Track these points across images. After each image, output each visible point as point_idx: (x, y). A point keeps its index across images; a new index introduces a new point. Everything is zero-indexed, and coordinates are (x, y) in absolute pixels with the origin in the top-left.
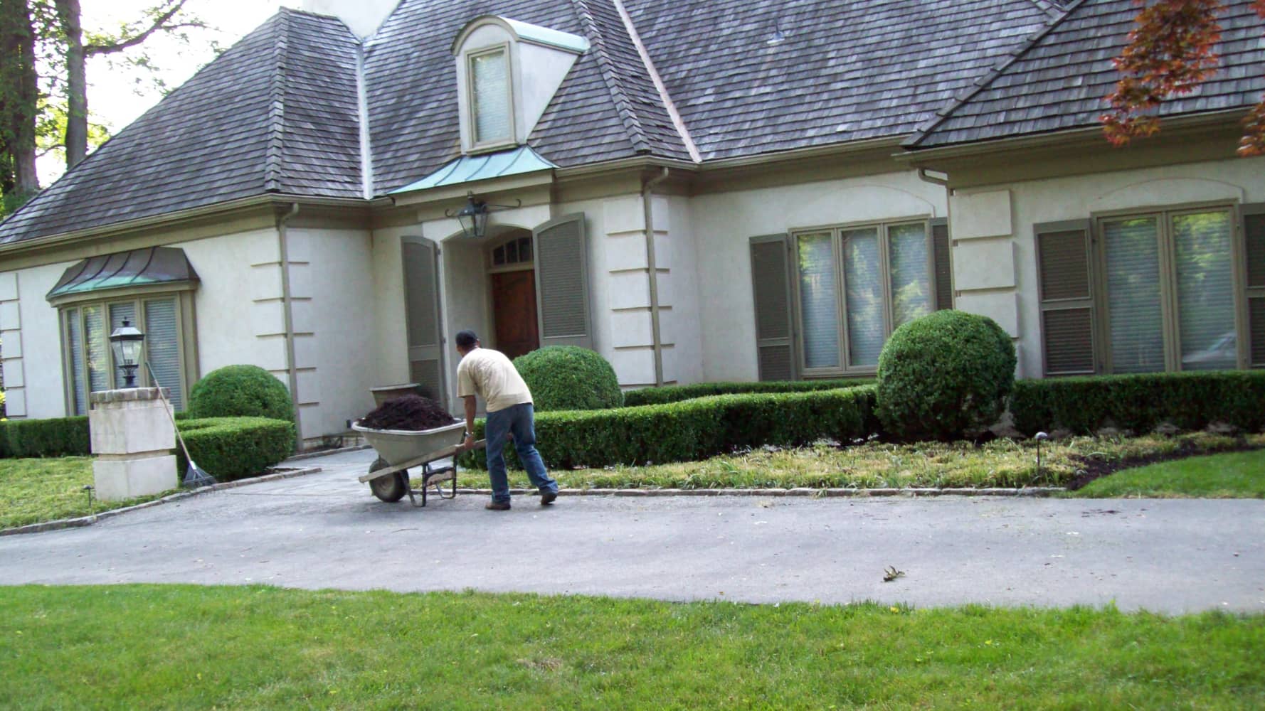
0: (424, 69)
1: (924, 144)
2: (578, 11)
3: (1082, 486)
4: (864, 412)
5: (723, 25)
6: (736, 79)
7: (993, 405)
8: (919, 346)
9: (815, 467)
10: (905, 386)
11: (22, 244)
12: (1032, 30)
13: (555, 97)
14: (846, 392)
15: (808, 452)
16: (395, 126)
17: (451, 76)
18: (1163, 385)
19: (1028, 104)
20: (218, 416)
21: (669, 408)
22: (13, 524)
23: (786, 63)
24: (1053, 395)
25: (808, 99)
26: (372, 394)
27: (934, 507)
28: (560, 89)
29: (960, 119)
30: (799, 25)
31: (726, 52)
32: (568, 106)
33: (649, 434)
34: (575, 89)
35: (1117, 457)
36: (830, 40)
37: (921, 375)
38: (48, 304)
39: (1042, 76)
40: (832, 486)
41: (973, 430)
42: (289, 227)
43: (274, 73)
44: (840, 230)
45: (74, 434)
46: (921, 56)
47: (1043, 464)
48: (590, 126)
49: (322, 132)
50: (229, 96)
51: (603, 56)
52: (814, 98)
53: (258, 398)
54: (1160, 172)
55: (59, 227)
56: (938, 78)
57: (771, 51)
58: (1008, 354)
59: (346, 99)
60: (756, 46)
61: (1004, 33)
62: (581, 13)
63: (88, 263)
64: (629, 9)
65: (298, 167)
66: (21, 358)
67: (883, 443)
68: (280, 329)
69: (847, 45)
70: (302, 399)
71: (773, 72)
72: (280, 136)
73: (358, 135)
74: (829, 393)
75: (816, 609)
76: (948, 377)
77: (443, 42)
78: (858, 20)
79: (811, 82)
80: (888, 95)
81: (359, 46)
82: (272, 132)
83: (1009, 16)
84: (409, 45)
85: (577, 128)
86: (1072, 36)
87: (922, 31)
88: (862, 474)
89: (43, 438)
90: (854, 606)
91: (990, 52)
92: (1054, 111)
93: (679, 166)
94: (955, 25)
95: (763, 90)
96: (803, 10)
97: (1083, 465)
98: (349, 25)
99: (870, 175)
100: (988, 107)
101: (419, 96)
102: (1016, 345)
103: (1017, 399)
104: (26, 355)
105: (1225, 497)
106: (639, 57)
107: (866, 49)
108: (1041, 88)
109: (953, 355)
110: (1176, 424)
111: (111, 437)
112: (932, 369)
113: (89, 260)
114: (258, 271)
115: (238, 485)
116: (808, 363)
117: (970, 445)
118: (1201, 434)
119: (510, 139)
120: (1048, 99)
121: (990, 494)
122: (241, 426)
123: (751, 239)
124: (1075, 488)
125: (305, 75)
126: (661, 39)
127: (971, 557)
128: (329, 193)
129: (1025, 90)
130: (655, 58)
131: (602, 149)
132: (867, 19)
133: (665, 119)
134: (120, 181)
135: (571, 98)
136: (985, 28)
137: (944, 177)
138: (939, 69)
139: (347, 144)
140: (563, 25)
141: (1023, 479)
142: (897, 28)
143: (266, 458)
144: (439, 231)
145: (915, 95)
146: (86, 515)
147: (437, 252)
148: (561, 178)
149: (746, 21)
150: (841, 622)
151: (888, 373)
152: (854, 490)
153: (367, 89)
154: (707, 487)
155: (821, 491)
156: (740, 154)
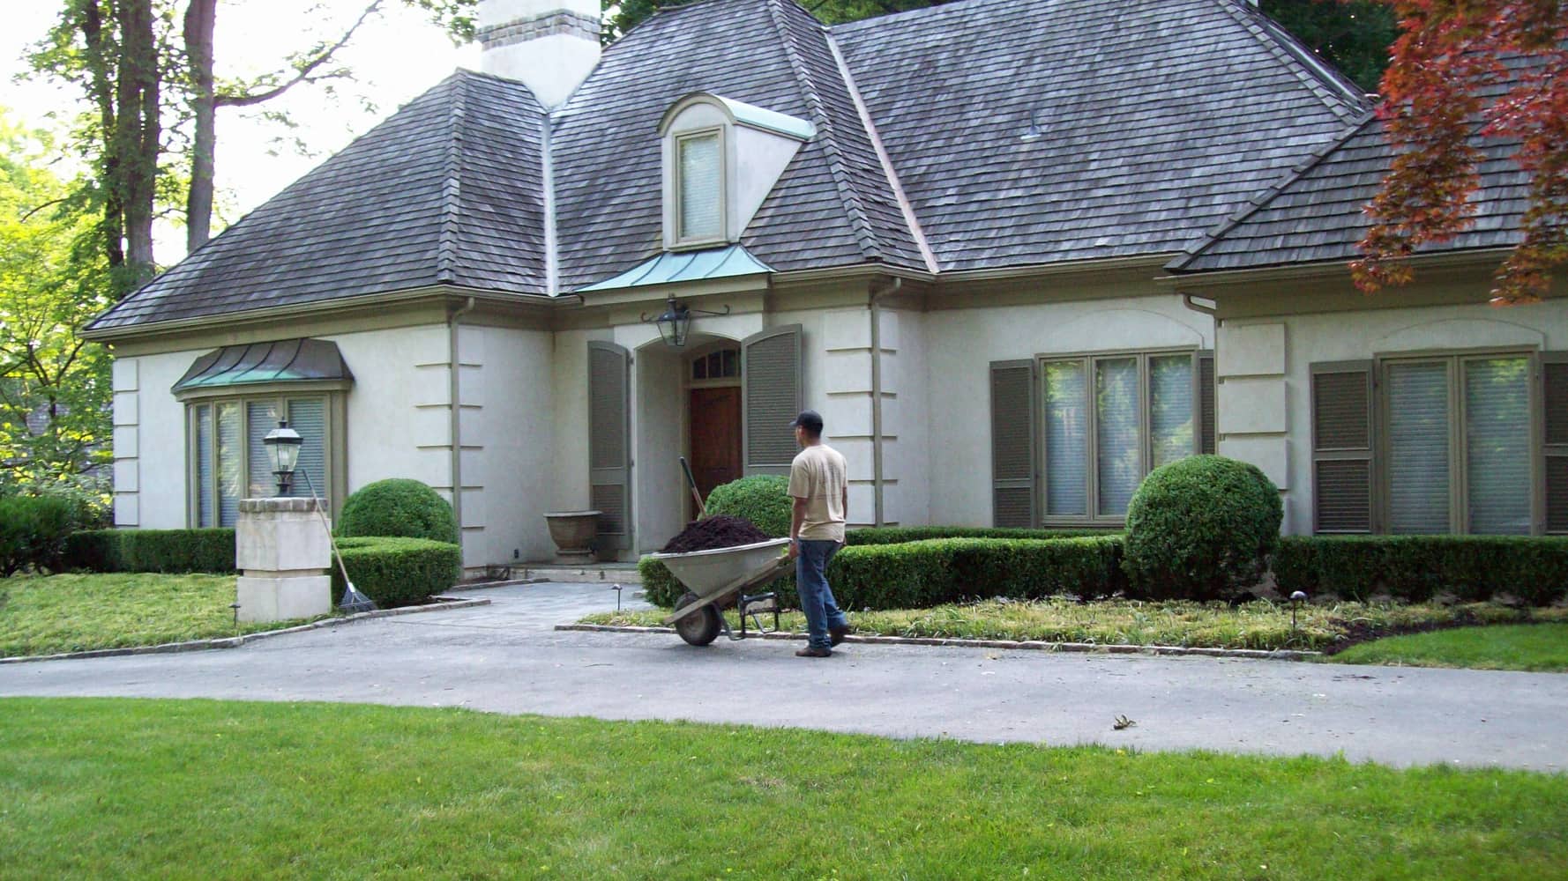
0: (622, 149)
1: (1190, 267)
2: (803, 91)
3: (1339, 651)
4: (1109, 564)
5: (971, 115)
6: (982, 179)
7: (1254, 563)
8: (1173, 493)
9: (1051, 620)
10: (1156, 537)
11: (146, 327)
12: (1323, 139)
13: (773, 190)
14: (1090, 541)
15: (1044, 605)
16: (586, 214)
17: (653, 158)
18: (1443, 549)
19: (1309, 229)
20: (374, 535)
21: (891, 548)
22: (146, 643)
23: (1041, 163)
24: (1320, 554)
25: (1064, 206)
26: (545, 520)
27: (1177, 665)
28: (779, 181)
29: (1233, 242)
30: (1057, 119)
31: (972, 146)
32: (789, 201)
33: (868, 576)
34: (796, 183)
35: (1385, 624)
36: (1095, 138)
37: (1174, 526)
38: (173, 398)
39: (1327, 197)
40: (1069, 640)
41: (1231, 590)
42: (462, 323)
43: (449, 145)
44: (1094, 359)
45: (201, 548)
46: (1198, 162)
47: (1301, 626)
48: (812, 226)
49: (502, 215)
50: (396, 168)
51: (831, 146)
52: (1072, 206)
53: (420, 517)
54: (1453, 311)
55: (193, 309)
56: (1215, 190)
57: (1025, 148)
58: (1273, 507)
59: (530, 179)
60: (1008, 142)
61: (1292, 142)
62: (807, 93)
63: (223, 353)
64: (862, 90)
65: (475, 255)
66: (137, 458)
67: (1128, 598)
68: (445, 439)
69: (1113, 145)
70: (466, 521)
71: (1026, 173)
72: (455, 219)
73: (543, 221)
74: (1072, 541)
75: (1042, 748)
76: (1204, 529)
77: (644, 118)
78: (1126, 118)
79: (1068, 187)
80: (1157, 206)
81: (546, 116)
82: (446, 214)
83: (1300, 121)
84: (605, 119)
85: (798, 228)
86: (1363, 154)
87: (1199, 134)
88: (1101, 628)
89: (165, 551)
90: (1080, 747)
91: (1275, 163)
92: (1338, 238)
93: (911, 276)
94: (1237, 129)
95: (1013, 193)
96: (1063, 102)
97: (1344, 630)
98: (534, 92)
99: (1132, 297)
100: (1264, 230)
101: (615, 179)
102: (1284, 498)
103: (1279, 558)
104: (143, 455)
105: (1492, 669)
106: (872, 147)
107: (1134, 151)
108: (1325, 211)
109: (1211, 505)
110: (1455, 593)
111: (259, 552)
112: (1187, 520)
113: (225, 348)
114: (423, 373)
115: (398, 613)
116: (1051, 510)
117: (1224, 605)
118: (1482, 605)
119: (720, 236)
120: (1330, 224)
121: (1239, 655)
122: (404, 547)
123: (992, 363)
124: (1331, 653)
125: (483, 148)
126: (898, 127)
127: (1207, 712)
128: (510, 287)
129: (1307, 212)
130: (890, 150)
131: (826, 253)
132: (1137, 116)
133: (899, 221)
134: (265, 260)
135: (791, 192)
136: (1272, 134)
137: (1211, 304)
138: (1216, 179)
139: (529, 231)
140: (787, 106)
141: (1276, 641)
142: (1172, 129)
143: (431, 587)
144: (634, 337)
145: (1186, 208)
146: (232, 636)
147: (629, 361)
148: (776, 283)
149: (997, 111)
150: (1066, 760)
151: (1138, 522)
152: (1091, 645)
153: (555, 167)
154: (931, 636)
155: (1055, 645)
156: (983, 266)
